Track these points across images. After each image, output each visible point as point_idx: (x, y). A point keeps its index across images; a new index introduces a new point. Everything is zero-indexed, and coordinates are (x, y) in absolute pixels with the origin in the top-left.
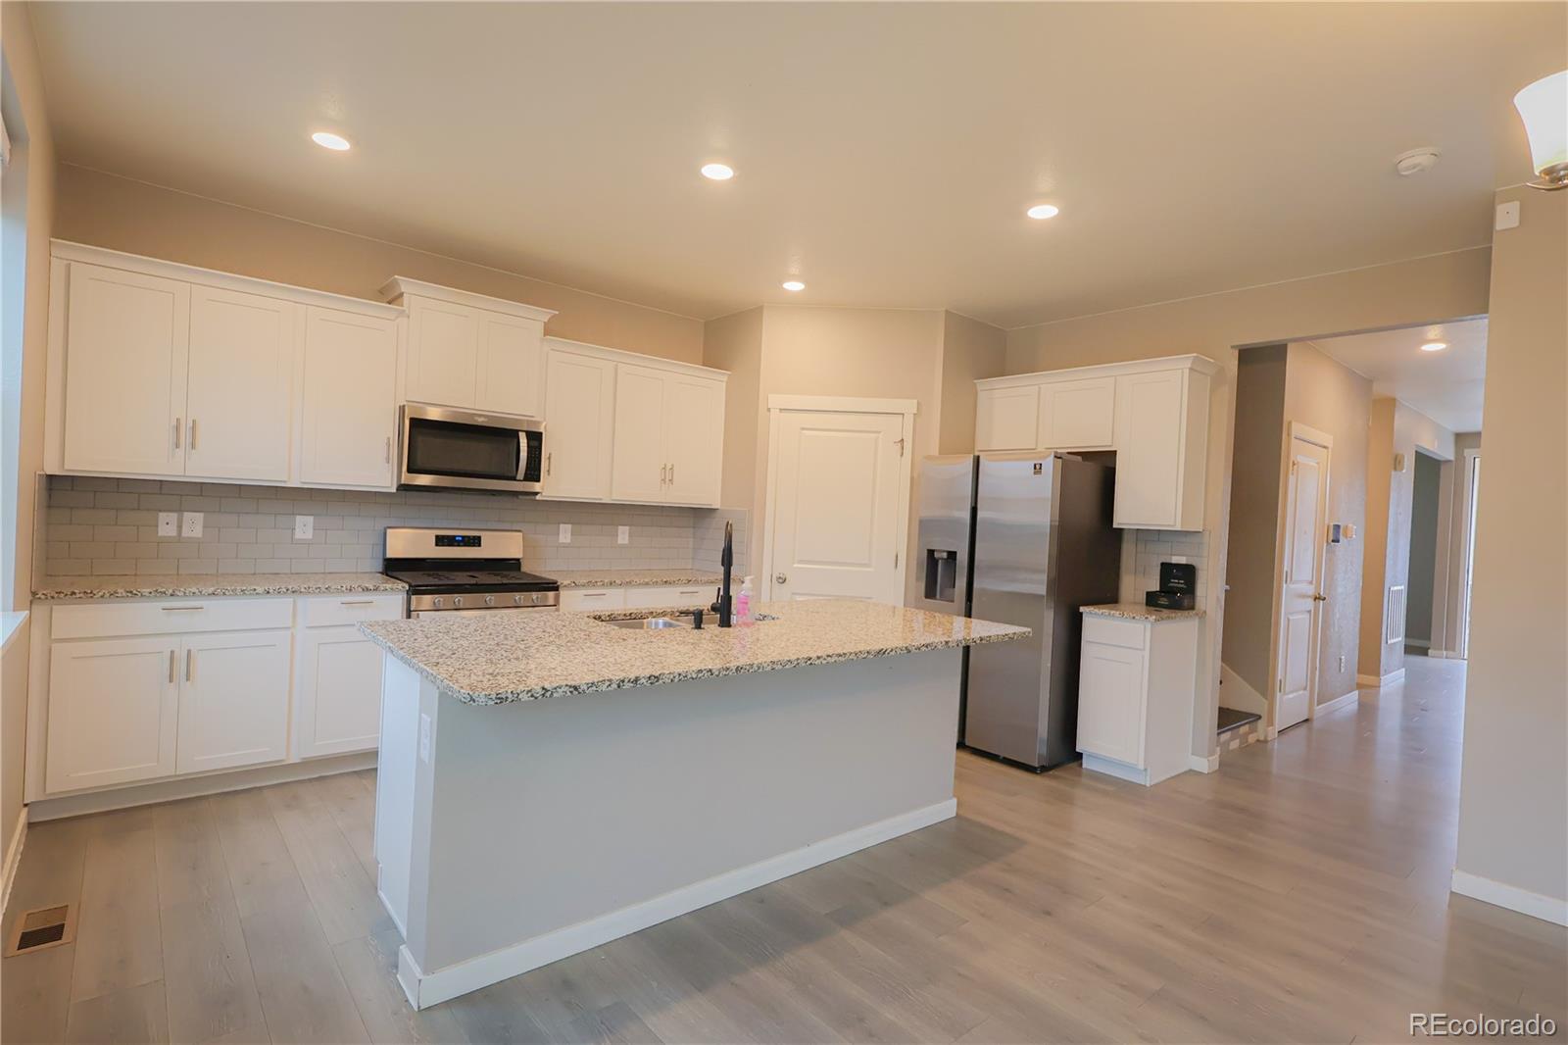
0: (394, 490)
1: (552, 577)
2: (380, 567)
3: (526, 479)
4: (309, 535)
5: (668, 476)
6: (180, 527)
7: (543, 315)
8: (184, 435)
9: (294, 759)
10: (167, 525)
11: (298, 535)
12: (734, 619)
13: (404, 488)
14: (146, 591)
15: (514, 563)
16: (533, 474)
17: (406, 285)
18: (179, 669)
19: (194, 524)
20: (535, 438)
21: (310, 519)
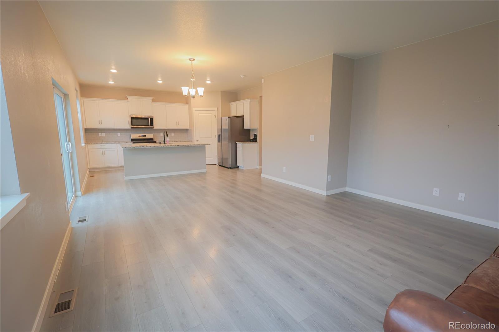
0: (130, 128)
1: (156, 141)
2: (131, 140)
3: (151, 125)
4: (120, 136)
5: (178, 123)
6: (102, 135)
7: (151, 98)
8: (100, 122)
9: (120, 166)
10: (100, 135)
11: (118, 136)
12: (166, 143)
13: (131, 128)
14: (98, 143)
15: (152, 139)
16: (152, 124)
17: (128, 97)
18: (103, 153)
19: (104, 135)
20: (152, 119)
21: (119, 133)
